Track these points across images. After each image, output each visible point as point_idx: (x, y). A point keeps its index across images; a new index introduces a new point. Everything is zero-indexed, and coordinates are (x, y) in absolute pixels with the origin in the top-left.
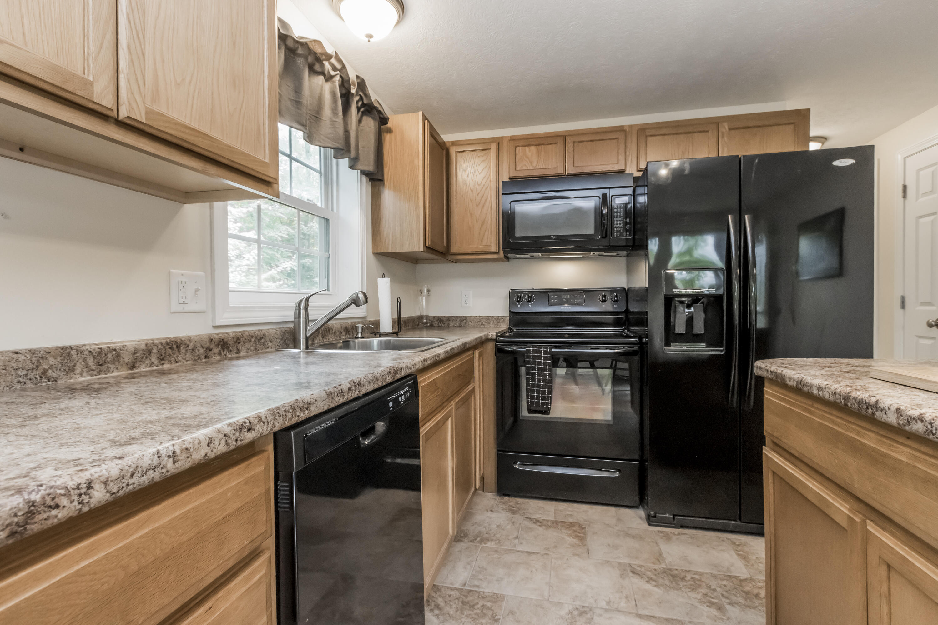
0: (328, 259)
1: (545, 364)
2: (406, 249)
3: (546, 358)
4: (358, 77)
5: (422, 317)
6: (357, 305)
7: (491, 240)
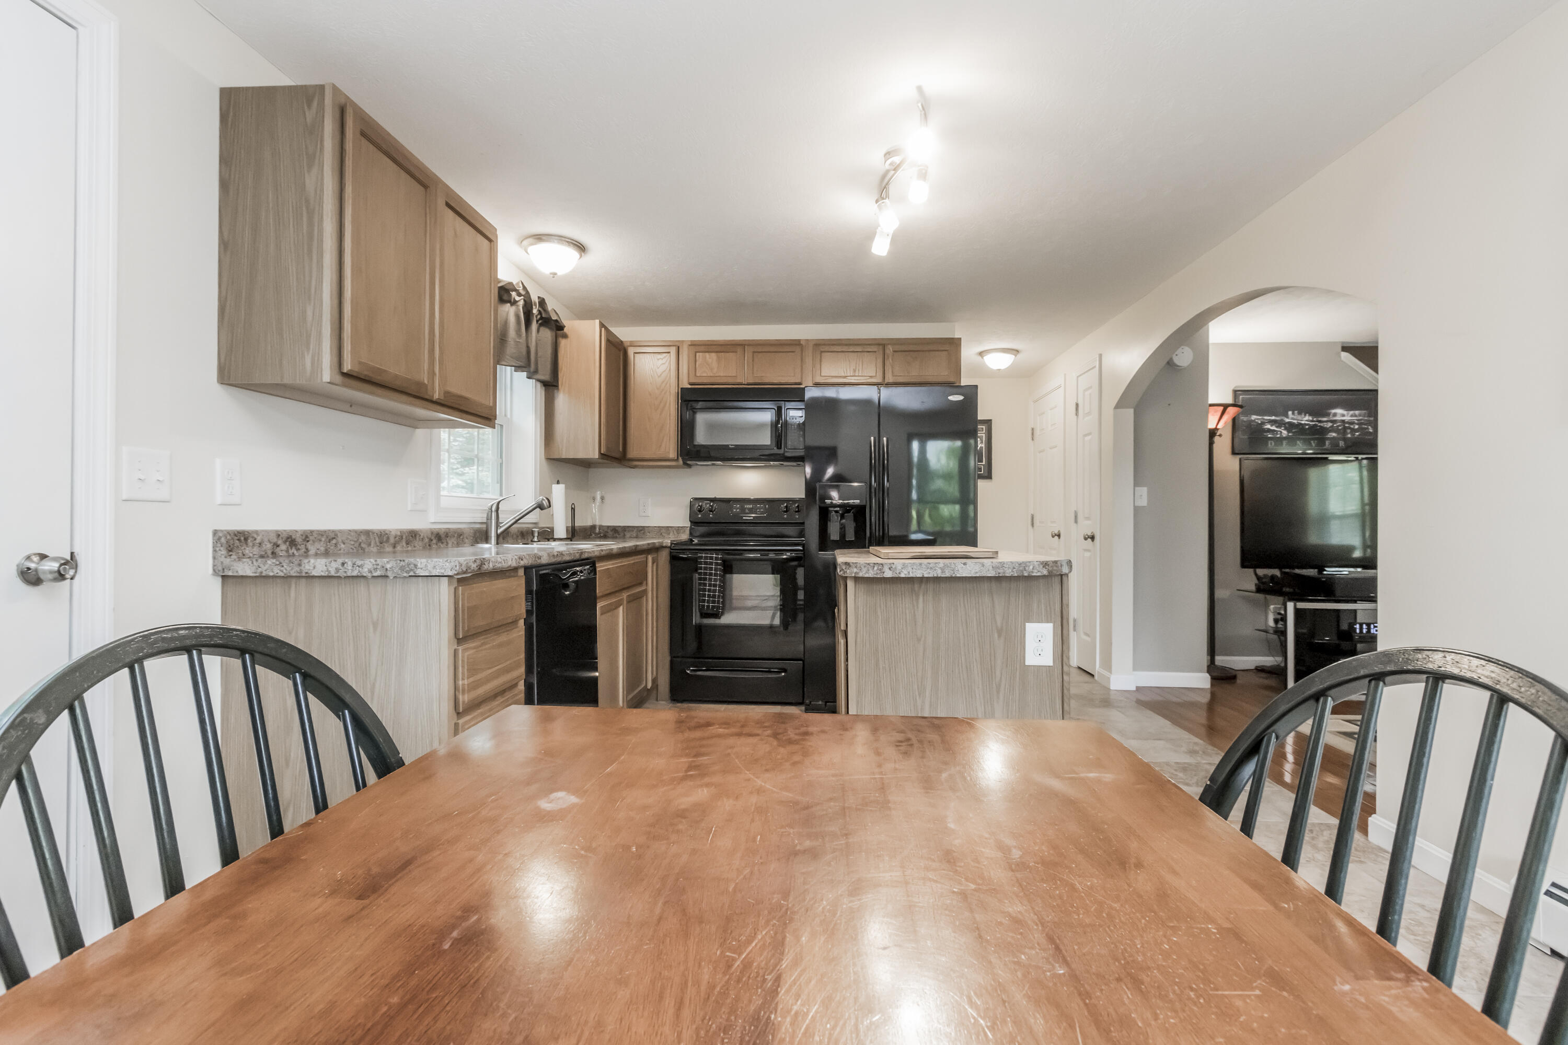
0: (501, 464)
1: (716, 570)
2: (581, 455)
3: (717, 564)
4: (539, 297)
5: (593, 527)
6: (542, 509)
7: (670, 447)
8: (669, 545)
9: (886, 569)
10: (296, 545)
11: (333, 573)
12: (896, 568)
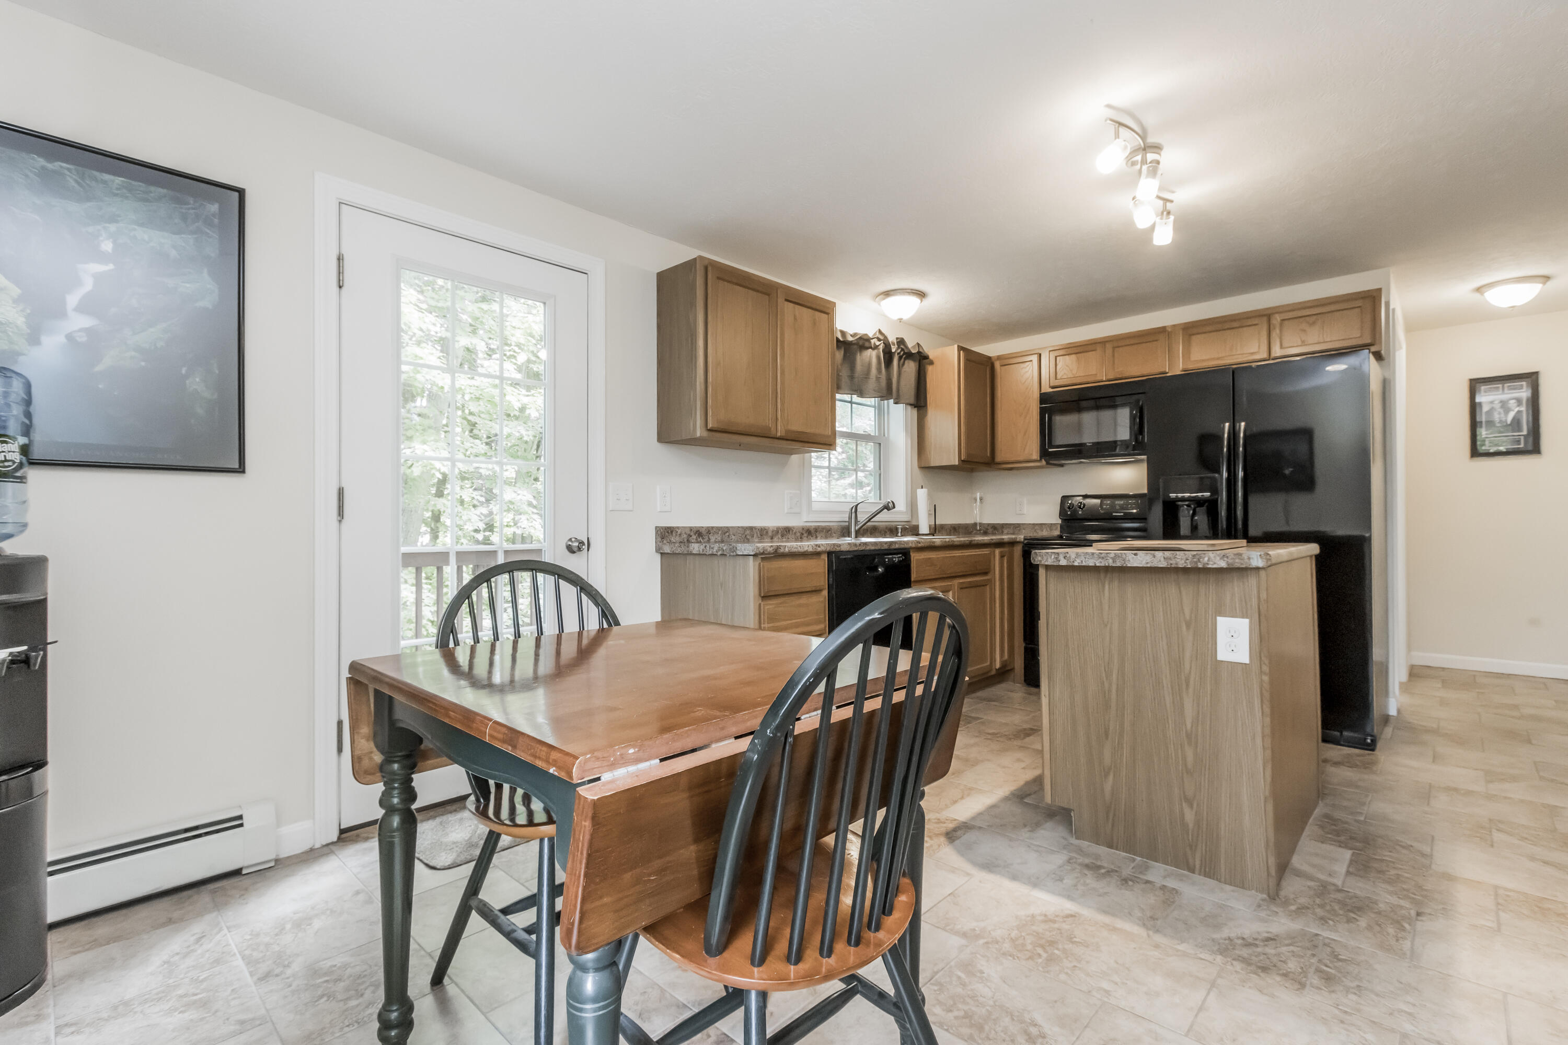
0: (880, 475)
2: (945, 463)
4: (896, 338)
5: (975, 524)
6: (888, 510)
7: (1033, 449)
8: (1022, 540)
9: (1061, 557)
10: (702, 536)
11: (701, 553)
12: (1070, 557)
